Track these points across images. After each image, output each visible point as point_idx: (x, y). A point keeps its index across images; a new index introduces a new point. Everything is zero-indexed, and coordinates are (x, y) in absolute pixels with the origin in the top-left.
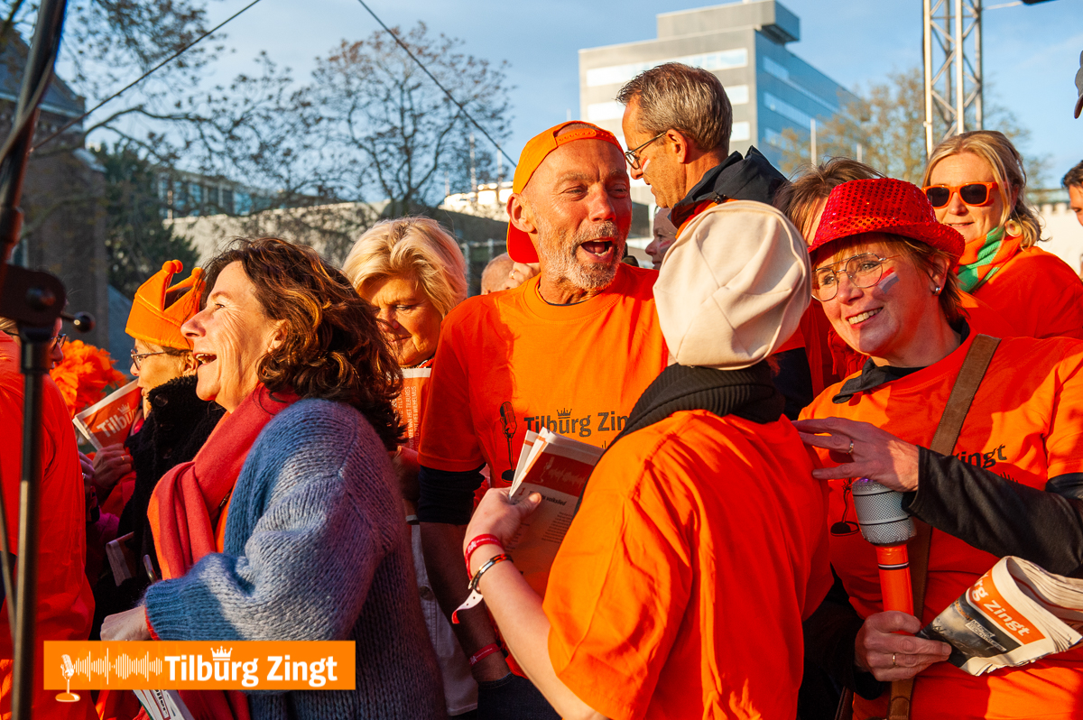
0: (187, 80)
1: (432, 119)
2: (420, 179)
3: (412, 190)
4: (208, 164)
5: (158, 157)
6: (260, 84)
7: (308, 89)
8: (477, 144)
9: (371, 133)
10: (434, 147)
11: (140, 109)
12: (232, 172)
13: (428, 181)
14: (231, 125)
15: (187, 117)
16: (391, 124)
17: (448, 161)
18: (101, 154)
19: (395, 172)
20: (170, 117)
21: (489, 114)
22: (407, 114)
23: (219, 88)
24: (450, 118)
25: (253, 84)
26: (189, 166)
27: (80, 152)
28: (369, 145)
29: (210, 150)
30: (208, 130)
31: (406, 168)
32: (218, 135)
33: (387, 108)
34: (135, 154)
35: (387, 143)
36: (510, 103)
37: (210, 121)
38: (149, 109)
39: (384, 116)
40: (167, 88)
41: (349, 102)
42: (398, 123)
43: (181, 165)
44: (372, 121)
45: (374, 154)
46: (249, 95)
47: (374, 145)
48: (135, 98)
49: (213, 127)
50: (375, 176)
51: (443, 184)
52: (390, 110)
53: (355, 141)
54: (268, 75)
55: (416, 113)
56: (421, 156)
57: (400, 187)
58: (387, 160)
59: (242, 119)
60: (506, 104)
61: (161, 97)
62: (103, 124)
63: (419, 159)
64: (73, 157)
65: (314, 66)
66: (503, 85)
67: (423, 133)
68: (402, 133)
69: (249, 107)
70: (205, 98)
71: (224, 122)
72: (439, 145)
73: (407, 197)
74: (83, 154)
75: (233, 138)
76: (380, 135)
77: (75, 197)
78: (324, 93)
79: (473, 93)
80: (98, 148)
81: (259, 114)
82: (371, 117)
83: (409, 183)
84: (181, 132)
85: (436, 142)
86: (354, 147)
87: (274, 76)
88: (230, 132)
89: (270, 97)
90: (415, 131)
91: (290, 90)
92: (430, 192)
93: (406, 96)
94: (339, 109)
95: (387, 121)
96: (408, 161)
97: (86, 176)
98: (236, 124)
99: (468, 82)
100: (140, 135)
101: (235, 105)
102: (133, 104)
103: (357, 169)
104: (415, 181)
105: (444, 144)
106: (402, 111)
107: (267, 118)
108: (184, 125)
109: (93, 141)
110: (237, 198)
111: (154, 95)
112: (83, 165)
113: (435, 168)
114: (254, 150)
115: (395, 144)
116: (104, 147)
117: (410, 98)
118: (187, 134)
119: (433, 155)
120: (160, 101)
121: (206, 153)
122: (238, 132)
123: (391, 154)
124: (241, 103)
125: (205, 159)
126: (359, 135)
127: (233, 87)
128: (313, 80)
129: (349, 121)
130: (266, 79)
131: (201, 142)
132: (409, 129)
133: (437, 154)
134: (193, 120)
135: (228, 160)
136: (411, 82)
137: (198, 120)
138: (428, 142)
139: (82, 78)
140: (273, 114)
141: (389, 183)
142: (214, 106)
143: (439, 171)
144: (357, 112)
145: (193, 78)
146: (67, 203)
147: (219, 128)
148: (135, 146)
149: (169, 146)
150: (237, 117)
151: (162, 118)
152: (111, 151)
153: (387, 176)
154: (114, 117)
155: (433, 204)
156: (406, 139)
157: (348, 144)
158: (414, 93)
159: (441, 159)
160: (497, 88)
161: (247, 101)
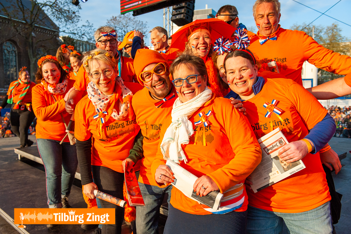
0: (74, 25)
23: (79, 28)
46: (85, 29)
48: (64, 29)
59: (84, 34)
60: (146, 31)
65: (107, 22)
89: (90, 29)
106: (124, 31)
112: (58, 41)
117: (127, 29)
122: (83, 36)
124: (83, 31)
127: (81, 27)
130: (88, 26)
137: (75, 34)
142: (78, 31)
145: (76, 25)
160: (145, 27)
161: (84, 30)
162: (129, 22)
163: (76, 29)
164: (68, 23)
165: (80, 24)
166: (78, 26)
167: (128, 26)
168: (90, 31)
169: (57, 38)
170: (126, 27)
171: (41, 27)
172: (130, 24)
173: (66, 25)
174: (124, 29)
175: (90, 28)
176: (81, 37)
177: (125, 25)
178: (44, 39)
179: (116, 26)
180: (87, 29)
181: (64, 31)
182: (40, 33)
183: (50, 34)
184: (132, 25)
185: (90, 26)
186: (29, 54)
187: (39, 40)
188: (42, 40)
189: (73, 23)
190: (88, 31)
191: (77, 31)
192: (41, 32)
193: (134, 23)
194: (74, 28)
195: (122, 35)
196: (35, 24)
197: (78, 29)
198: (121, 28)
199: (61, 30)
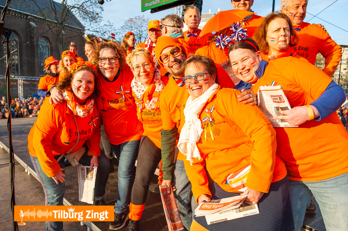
0: (98, 24)
1: (144, 33)
15: (96, 31)
20: (93, 31)
23: (101, 26)
30: (100, 33)
31: (140, 41)
41: (131, 29)
46: (106, 28)
48: (89, 28)
55: (142, 31)
61: (93, 28)
65: (125, 22)
71: (102, 32)
93: (141, 28)
102: (88, 29)
106: (139, 31)
117: (141, 29)
122: (105, 34)
124: (104, 29)
127: (103, 26)
137: (98, 32)
156: (140, 36)
158: (142, 27)
162: (144, 23)
163: (99, 28)
164: (92, 23)
165: (102, 24)
166: (100, 26)
167: (142, 26)
168: (111, 29)
169: (83, 36)
170: (140, 27)
171: (70, 26)
172: (144, 25)
173: (91, 24)
174: (139, 29)
175: (110, 27)
176: (103, 35)
177: (140, 25)
178: (72, 36)
179: (132, 26)
180: (108, 28)
181: (89, 30)
182: (68, 31)
183: (77, 32)
184: (146, 25)
185: (111, 26)
186: (60, 49)
187: (67, 37)
188: (70, 37)
189: (96, 22)
190: (109, 30)
191: (100, 30)
192: (70, 31)
193: (147, 24)
194: (97, 27)
195: (137, 34)
196: (65, 23)
197: (101, 28)
198: (137, 28)
199: (86, 28)
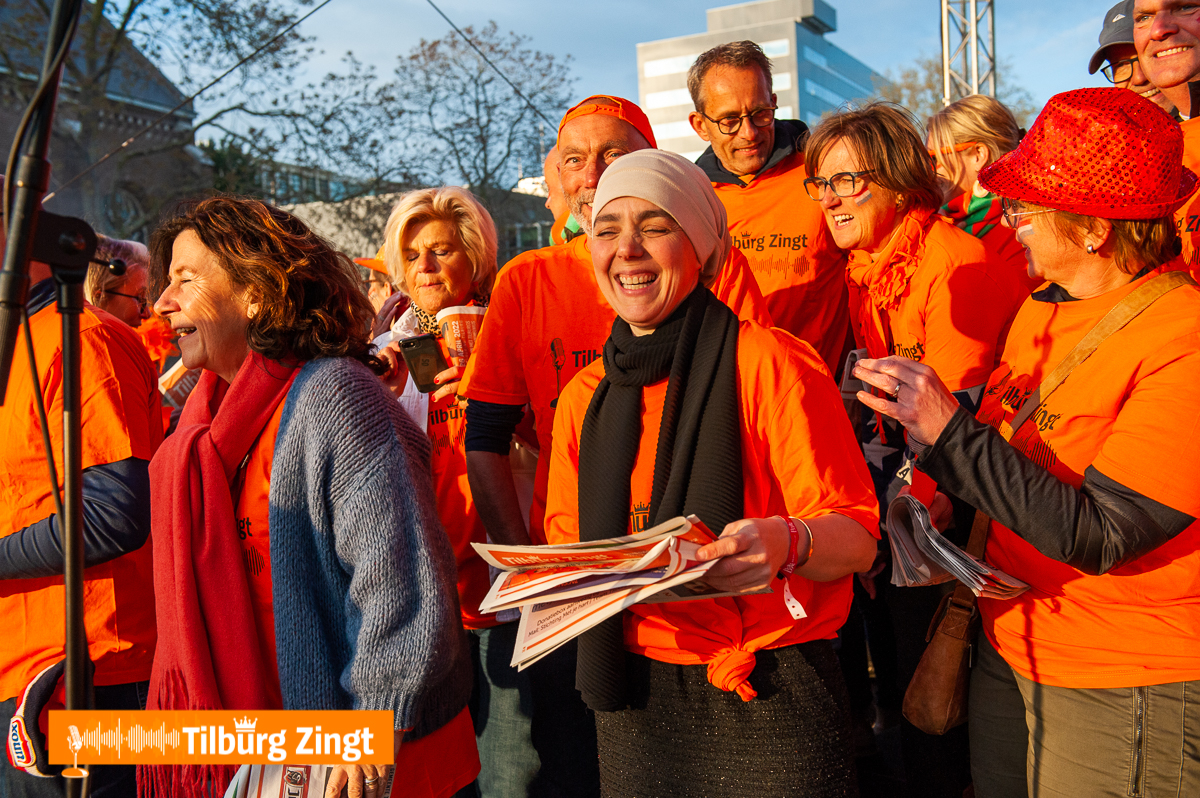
0: (282, 79)
1: (505, 110)
2: (495, 165)
3: (488, 175)
4: (303, 156)
5: (259, 150)
6: (347, 82)
7: (392, 86)
8: (546, 131)
9: (450, 124)
10: (506, 135)
11: (241, 107)
12: (326, 163)
13: (503, 167)
14: (322, 120)
15: (283, 113)
16: (467, 115)
17: (519, 148)
18: (209, 150)
19: (472, 159)
20: (268, 114)
21: (556, 104)
22: (482, 106)
23: (311, 86)
24: (521, 108)
25: (341, 82)
26: (286, 157)
27: (189, 148)
28: (448, 135)
29: (305, 143)
30: (302, 125)
31: (482, 155)
32: (311, 129)
33: (463, 101)
34: (239, 149)
35: (465, 133)
36: (574, 94)
37: (304, 116)
38: (250, 107)
39: (461, 109)
40: (264, 86)
41: (429, 96)
42: (473, 115)
43: (279, 158)
44: (450, 113)
45: (453, 144)
46: (338, 92)
47: (453, 135)
48: (238, 98)
49: (307, 122)
50: (455, 163)
51: (516, 169)
52: (466, 102)
53: (435, 132)
54: (355, 73)
55: (490, 105)
56: (495, 143)
57: (477, 173)
58: (464, 149)
59: (333, 114)
60: (570, 95)
61: (259, 96)
62: (208, 122)
63: (494, 147)
64: (184, 153)
65: (397, 65)
66: (567, 77)
67: (496, 123)
68: (478, 124)
69: (338, 102)
70: (299, 95)
71: (317, 117)
72: (511, 134)
73: (484, 181)
74: (194, 150)
75: (326, 132)
76: (458, 126)
77: (186, 189)
78: (407, 89)
79: (541, 85)
80: (206, 143)
81: (347, 109)
82: (449, 110)
83: (485, 169)
84: (278, 127)
85: (508, 131)
86: (435, 137)
87: (359, 74)
88: (322, 126)
89: (357, 94)
90: (489, 121)
91: (374, 86)
92: (505, 177)
93: (480, 90)
94: (420, 103)
95: (464, 113)
96: (484, 149)
97: (196, 169)
98: (328, 118)
99: (536, 76)
100: (242, 130)
101: (326, 101)
102: (235, 102)
103: (438, 157)
104: (490, 167)
105: (516, 133)
106: (477, 103)
107: (355, 113)
108: (281, 121)
109: (203, 137)
110: (332, 186)
111: (253, 95)
112: (193, 159)
113: (508, 155)
114: (345, 142)
115: (472, 134)
116: (212, 143)
117: (484, 91)
118: (284, 129)
119: (506, 142)
120: (259, 100)
121: (302, 146)
122: (329, 126)
123: (469, 143)
124: (331, 99)
125: (300, 151)
126: (439, 126)
127: (324, 85)
128: (396, 77)
129: (430, 114)
130: (353, 77)
131: (297, 136)
132: (484, 120)
133: (510, 142)
134: (288, 116)
135: (321, 152)
136: (485, 77)
137: (298, 116)
138: (502, 131)
139: (188, 80)
140: (359, 108)
141: (467, 170)
142: (307, 102)
143: (512, 158)
144: (437, 105)
145: (288, 78)
146: (180, 194)
147: (312, 123)
148: (239, 141)
149: (268, 140)
150: (328, 112)
151: (261, 115)
152: (218, 147)
153: (465, 163)
154: (218, 115)
155: (507, 188)
156: (481, 129)
157: (429, 135)
158: (487, 87)
159: (514, 146)
160: (563, 80)
161: (336, 97)
164: (255, 69)
167: (488, 81)
170: (480, 83)
172: (498, 70)
173: (244, 79)
175: (360, 87)
176: (319, 130)
178: (155, 148)
180: (348, 93)
185: (363, 79)
189: (276, 67)
191: (303, 103)
193: (514, 63)
